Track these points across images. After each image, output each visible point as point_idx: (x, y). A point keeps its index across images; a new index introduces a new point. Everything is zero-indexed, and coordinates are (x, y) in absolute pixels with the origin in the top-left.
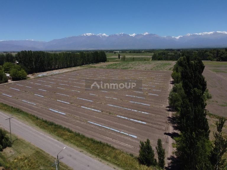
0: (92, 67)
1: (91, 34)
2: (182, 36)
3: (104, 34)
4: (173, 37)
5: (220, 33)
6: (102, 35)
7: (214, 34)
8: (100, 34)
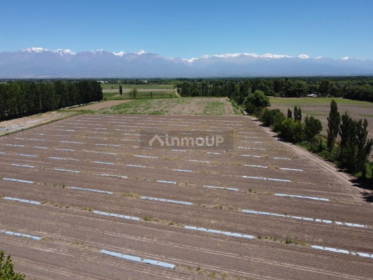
0: (83, 112)
1: (41, 49)
2: (197, 59)
3: (68, 51)
4: (184, 60)
5: (248, 56)
6: (63, 51)
7: (240, 57)
8: (59, 50)
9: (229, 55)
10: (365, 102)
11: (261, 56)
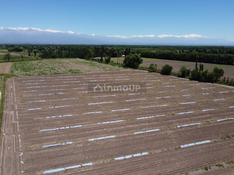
5: (35, 30)
9: (20, 28)
10: (154, 59)
11: (44, 31)
